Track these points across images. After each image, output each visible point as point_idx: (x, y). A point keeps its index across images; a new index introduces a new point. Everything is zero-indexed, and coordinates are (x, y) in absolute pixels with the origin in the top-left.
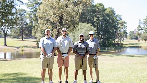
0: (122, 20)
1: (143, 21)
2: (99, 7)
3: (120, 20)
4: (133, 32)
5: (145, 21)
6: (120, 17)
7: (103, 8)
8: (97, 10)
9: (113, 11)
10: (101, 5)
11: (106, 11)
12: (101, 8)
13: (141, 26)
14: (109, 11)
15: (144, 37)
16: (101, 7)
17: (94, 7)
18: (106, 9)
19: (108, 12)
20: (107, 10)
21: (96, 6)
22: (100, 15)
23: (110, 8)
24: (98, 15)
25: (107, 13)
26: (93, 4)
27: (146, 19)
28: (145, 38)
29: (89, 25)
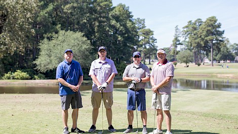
0: (146, 28)
1: (182, 30)
2: (101, 4)
3: (143, 27)
4: (169, 48)
5: (185, 29)
6: (142, 22)
7: (108, 6)
8: (99, 8)
9: (127, 11)
11: (114, 11)
12: (105, 5)
13: (179, 38)
14: (120, 11)
15: (184, 57)
16: (105, 3)
17: (93, 3)
18: (114, 8)
19: (118, 13)
20: (117, 9)
21: (96, 1)
22: (104, 17)
23: (121, 5)
24: (101, 17)
25: (116, 14)
27: (187, 27)
28: (185, 59)
29: (79, 35)
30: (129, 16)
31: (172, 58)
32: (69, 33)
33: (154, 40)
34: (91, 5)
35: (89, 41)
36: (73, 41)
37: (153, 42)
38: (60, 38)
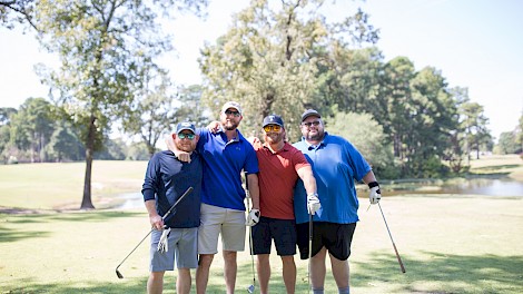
0: (471, 102)
2: (398, 69)
3: (465, 101)
6: (464, 92)
7: (408, 70)
8: (393, 75)
9: (439, 76)
10: (403, 61)
11: (417, 78)
12: (403, 70)
14: (428, 78)
16: (404, 67)
17: (384, 69)
18: (418, 73)
19: (424, 81)
20: (421, 75)
21: (388, 65)
22: (401, 89)
23: (428, 68)
24: (396, 89)
25: (420, 83)
26: (381, 60)
29: (366, 118)
30: (442, 84)
31: (518, 148)
32: (352, 115)
33: (484, 120)
34: (381, 72)
35: (381, 127)
36: (357, 128)
37: (483, 123)
38: (338, 124)
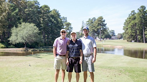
0: (67, 22)
1: (86, 23)
3: (66, 22)
4: (79, 33)
5: (87, 23)
6: (66, 19)
7: (48, 10)
8: (43, 11)
9: (58, 13)
10: (46, 6)
11: (51, 13)
12: (46, 10)
14: (54, 13)
16: (46, 8)
17: (40, 8)
18: (51, 11)
19: (53, 14)
20: (52, 12)
21: (41, 7)
22: (46, 16)
23: (54, 10)
24: (44, 16)
25: (52, 15)
26: (39, 5)
27: (88, 22)
29: (32, 25)
30: (59, 15)
31: (80, 37)
32: (27, 24)
33: (71, 28)
34: (39, 10)
35: (38, 28)
36: (29, 28)
37: (71, 29)
38: (22, 26)
